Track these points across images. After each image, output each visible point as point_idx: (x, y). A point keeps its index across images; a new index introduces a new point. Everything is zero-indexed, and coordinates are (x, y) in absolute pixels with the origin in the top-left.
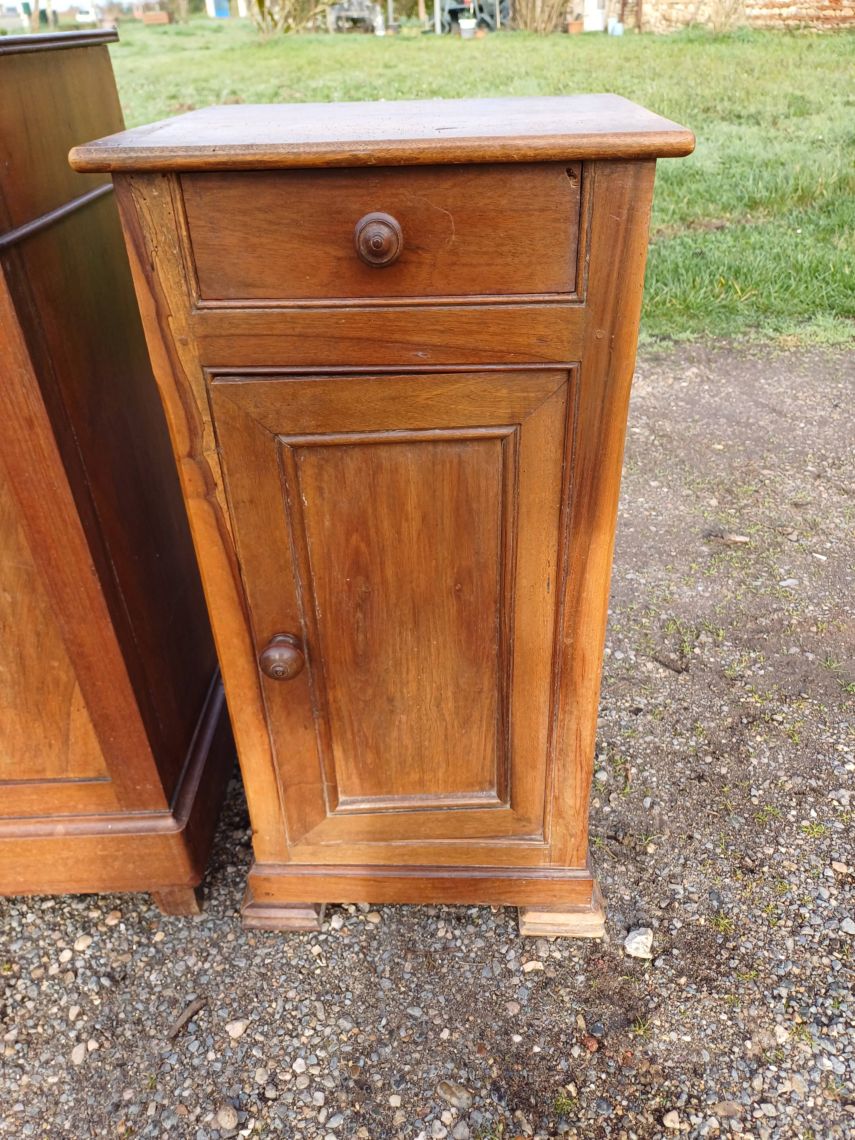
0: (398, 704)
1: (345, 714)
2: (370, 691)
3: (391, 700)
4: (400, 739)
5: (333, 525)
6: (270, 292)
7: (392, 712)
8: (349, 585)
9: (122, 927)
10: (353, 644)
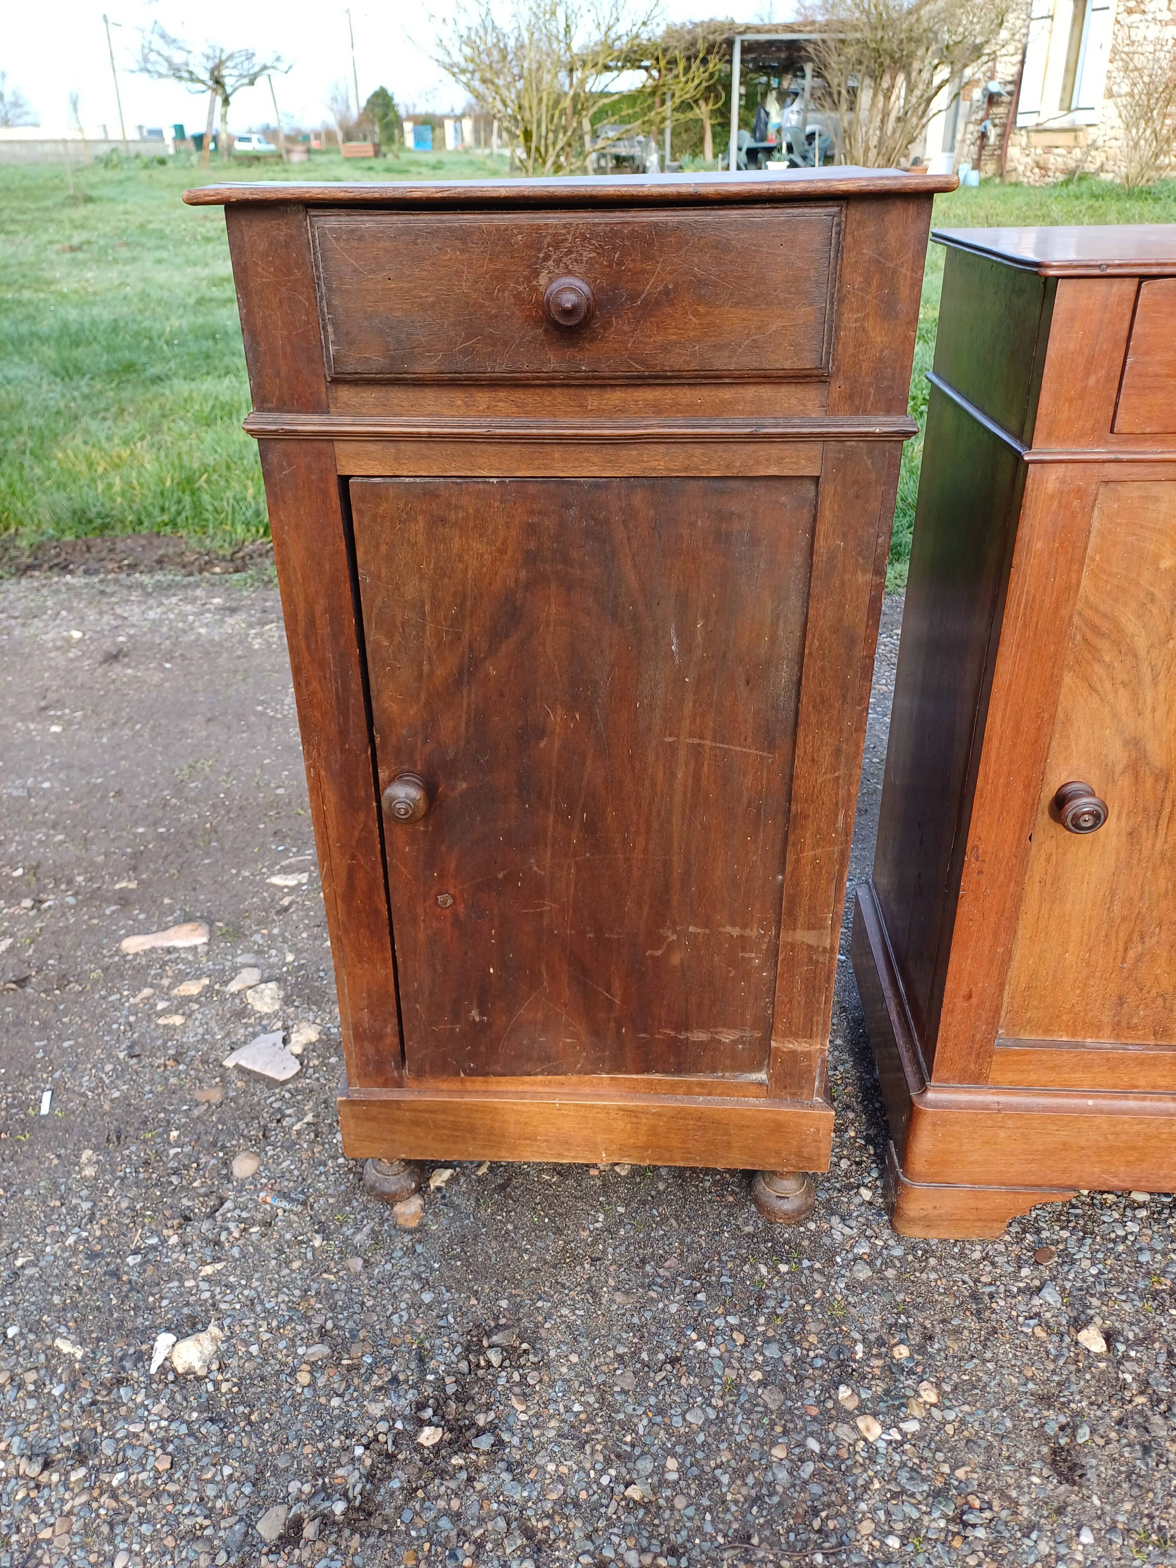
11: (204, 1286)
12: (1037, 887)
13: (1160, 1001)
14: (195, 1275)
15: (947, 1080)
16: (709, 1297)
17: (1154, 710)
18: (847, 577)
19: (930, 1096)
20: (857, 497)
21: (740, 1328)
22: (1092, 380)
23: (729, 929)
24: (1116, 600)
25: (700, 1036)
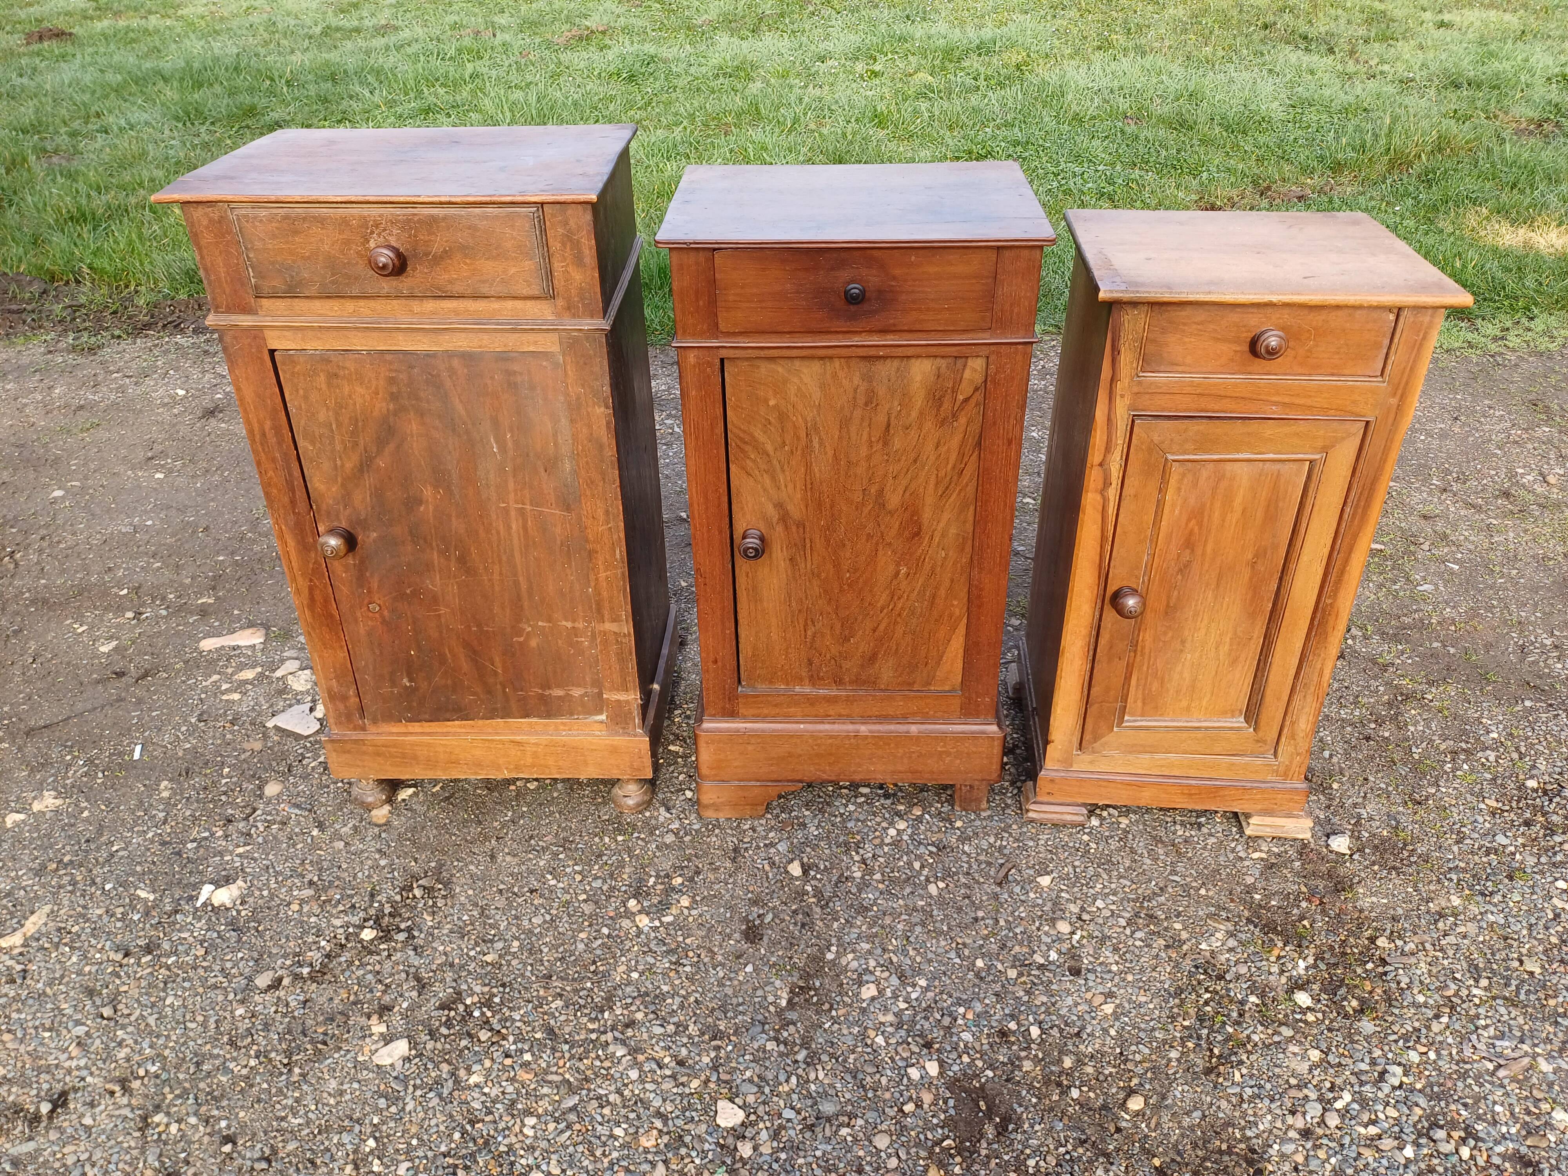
0: (1188, 645)
1: (1147, 651)
2: (1170, 634)
3: (1183, 642)
4: (1181, 673)
5: (1181, 513)
6: (1187, 369)
7: (1182, 651)
8: (1179, 555)
9: (927, 816)
10: (1169, 597)
11: (237, 859)
12: (745, 593)
13: (833, 662)
14: (231, 853)
15: (714, 715)
16: (567, 856)
17: (786, 486)
18: (589, 410)
19: (705, 725)
20: (585, 364)
21: (580, 873)
22: (701, 303)
23: (564, 623)
24: (749, 423)
25: (558, 692)
